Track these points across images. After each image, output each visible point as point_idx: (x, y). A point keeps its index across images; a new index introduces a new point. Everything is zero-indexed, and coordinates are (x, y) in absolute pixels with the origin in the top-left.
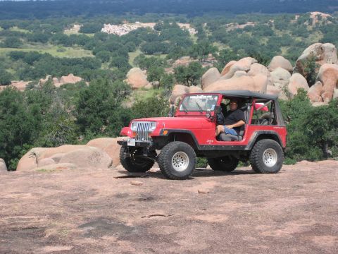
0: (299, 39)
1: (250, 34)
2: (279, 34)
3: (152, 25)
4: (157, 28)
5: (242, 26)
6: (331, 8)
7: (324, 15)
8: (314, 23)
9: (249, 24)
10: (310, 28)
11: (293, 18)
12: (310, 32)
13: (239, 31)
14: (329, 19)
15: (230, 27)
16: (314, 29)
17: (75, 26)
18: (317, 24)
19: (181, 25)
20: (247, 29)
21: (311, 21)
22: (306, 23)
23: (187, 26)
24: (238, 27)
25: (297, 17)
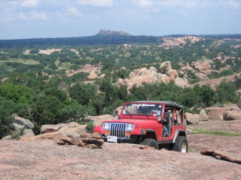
0: (121, 55)
1: (101, 53)
2: (113, 53)
3: (59, 50)
4: (62, 51)
5: (97, 50)
6: (128, 42)
7: (130, 46)
8: (126, 48)
9: (99, 49)
10: (125, 51)
11: (117, 47)
12: (125, 52)
13: (96, 52)
14: (132, 47)
15: (92, 51)
16: (126, 51)
17: (27, 51)
18: (127, 49)
19: (72, 50)
20: (99, 51)
21: (124, 48)
22: (123, 49)
23: (74, 50)
24: (95, 50)
25: (119, 46)
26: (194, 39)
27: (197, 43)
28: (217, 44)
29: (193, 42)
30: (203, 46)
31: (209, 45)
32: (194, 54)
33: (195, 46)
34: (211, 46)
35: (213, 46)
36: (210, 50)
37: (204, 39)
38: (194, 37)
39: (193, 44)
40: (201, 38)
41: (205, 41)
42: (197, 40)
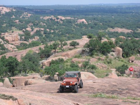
26: (4, 10)
27: (7, 14)
28: (27, 15)
29: (3, 12)
30: (14, 17)
31: (20, 16)
32: (4, 25)
33: (6, 17)
34: (21, 17)
35: (23, 17)
36: (20, 21)
37: (14, 10)
38: (4, 8)
39: (3, 14)
40: (11, 9)
41: (15, 12)
42: (8, 10)
